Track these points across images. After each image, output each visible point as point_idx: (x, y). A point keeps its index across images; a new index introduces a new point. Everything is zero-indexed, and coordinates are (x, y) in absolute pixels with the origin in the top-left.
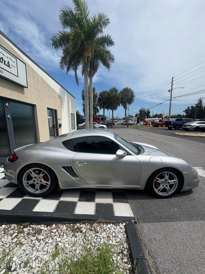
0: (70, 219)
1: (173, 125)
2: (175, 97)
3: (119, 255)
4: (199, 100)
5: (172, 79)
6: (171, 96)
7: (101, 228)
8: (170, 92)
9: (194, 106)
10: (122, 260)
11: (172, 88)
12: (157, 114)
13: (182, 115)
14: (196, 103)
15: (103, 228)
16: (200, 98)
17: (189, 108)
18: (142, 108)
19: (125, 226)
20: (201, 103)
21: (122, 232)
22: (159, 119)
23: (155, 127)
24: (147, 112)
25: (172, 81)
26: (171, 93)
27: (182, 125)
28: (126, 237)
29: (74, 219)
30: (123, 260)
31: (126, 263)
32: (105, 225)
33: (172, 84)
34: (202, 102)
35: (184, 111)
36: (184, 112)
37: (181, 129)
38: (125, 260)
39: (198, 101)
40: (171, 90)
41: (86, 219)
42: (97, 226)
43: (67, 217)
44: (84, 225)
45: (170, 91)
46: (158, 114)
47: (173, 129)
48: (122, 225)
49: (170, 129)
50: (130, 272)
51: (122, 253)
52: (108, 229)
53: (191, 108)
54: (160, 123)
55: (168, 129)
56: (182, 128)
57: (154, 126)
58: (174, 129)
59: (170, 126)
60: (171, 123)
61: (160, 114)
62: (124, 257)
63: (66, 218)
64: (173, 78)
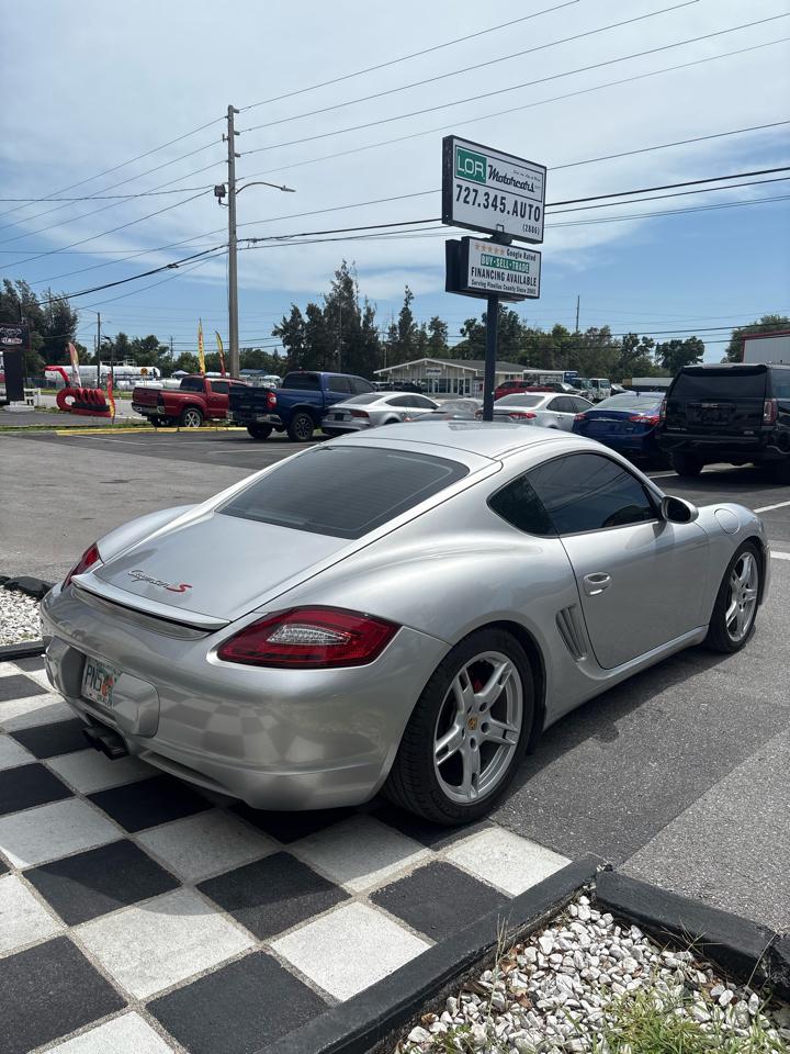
0: (375, 1022)
1: (275, 409)
2: (255, 241)
3: (693, 1002)
4: (338, 274)
5: (230, 118)
6: (233, 231)
7: (528, 973)
8: (225, 200)
9: (322, 306)
10: (717, 1002)
11: (232, 181)
12: (122, 338)
13: (270, 352)
14: (328, 289)
15: (534, 967)
16: (342, 263)
17: (296, 313)
18: (7, 283)
19: (592, 906)
20: (351, 293)
21: (605, 932)
22: (144, 371)
23: (159, 425)
24: (49, 312)
25: (232, 133)
26: (232, 205)
27: (326, 412)
28: (640, 935)
29: (390, 1012)
30: (720, 1000)
31: (734, 1001)
32: (530, 951)
33: (232, 155)
34: (354, 287)
35: (275, 334)
36: (279, 340)
37: (317, 432)
38: (726, 996)
39: (337, 282)
40: (227, 187)
41: (445, 975)
42: (504, 979)
43: (354, 1028)
44: (446, 1015)
45: (225, 192)
46: (130, 341)
47: (274, 434)
48: (583, 909)
49: (259, 434)
50: (769, 1013)
51: (690, 987)
52: (556, 958)
53: (306, 319)
54: (187, 396)
55: (249, 436)
56: (324, 430)
57: (155, 420)
58: (284, 434)
59: (261, 419)
60: (266, 400)
61: (143, 336)
62: (713, 993)
63: (350, 1036)
64: (232, 110)
